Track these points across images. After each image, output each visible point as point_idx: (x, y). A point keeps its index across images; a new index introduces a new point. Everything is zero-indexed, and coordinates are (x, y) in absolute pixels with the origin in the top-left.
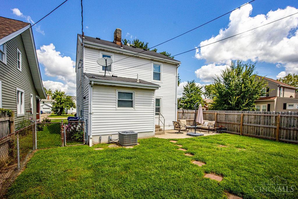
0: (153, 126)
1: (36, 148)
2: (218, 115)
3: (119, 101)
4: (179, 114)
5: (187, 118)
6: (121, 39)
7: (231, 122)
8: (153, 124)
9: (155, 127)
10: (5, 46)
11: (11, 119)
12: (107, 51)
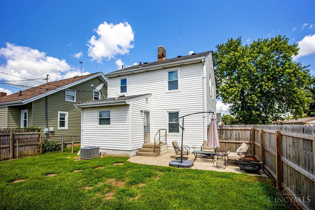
1: (62, 151)
3: (100, 119)
8: (127, 142)
10: (75, 92)
11: (39, 133)
12: (123, 75)
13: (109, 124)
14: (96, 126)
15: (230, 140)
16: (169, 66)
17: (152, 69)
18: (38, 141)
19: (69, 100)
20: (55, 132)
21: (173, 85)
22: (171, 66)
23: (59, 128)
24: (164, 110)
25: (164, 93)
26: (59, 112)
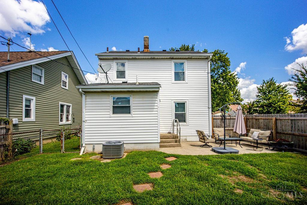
0: (157, 136)
1: (42, 152)
2: (278, 122)
3: (114, 107)
4: (215, 120)
5: (229, 126)
6: (148, 45)
7: (304, 133)
8: (156, 133)
9: (159, 138)
10: (43, 71)
11: (8, 127)
12: (123, 59)
13: (130, 113)
14: (109, 116)
15: (229, 127)
16: (177, 57)
17: (159, 57)
18: (5, 139)
19: (35, 80)
20: (19, 125)
21: (179, 76)
22: (180, 57)
23: (25, 119)
24: (171, 100)
25: (171, 83)
26: (25, 97)
